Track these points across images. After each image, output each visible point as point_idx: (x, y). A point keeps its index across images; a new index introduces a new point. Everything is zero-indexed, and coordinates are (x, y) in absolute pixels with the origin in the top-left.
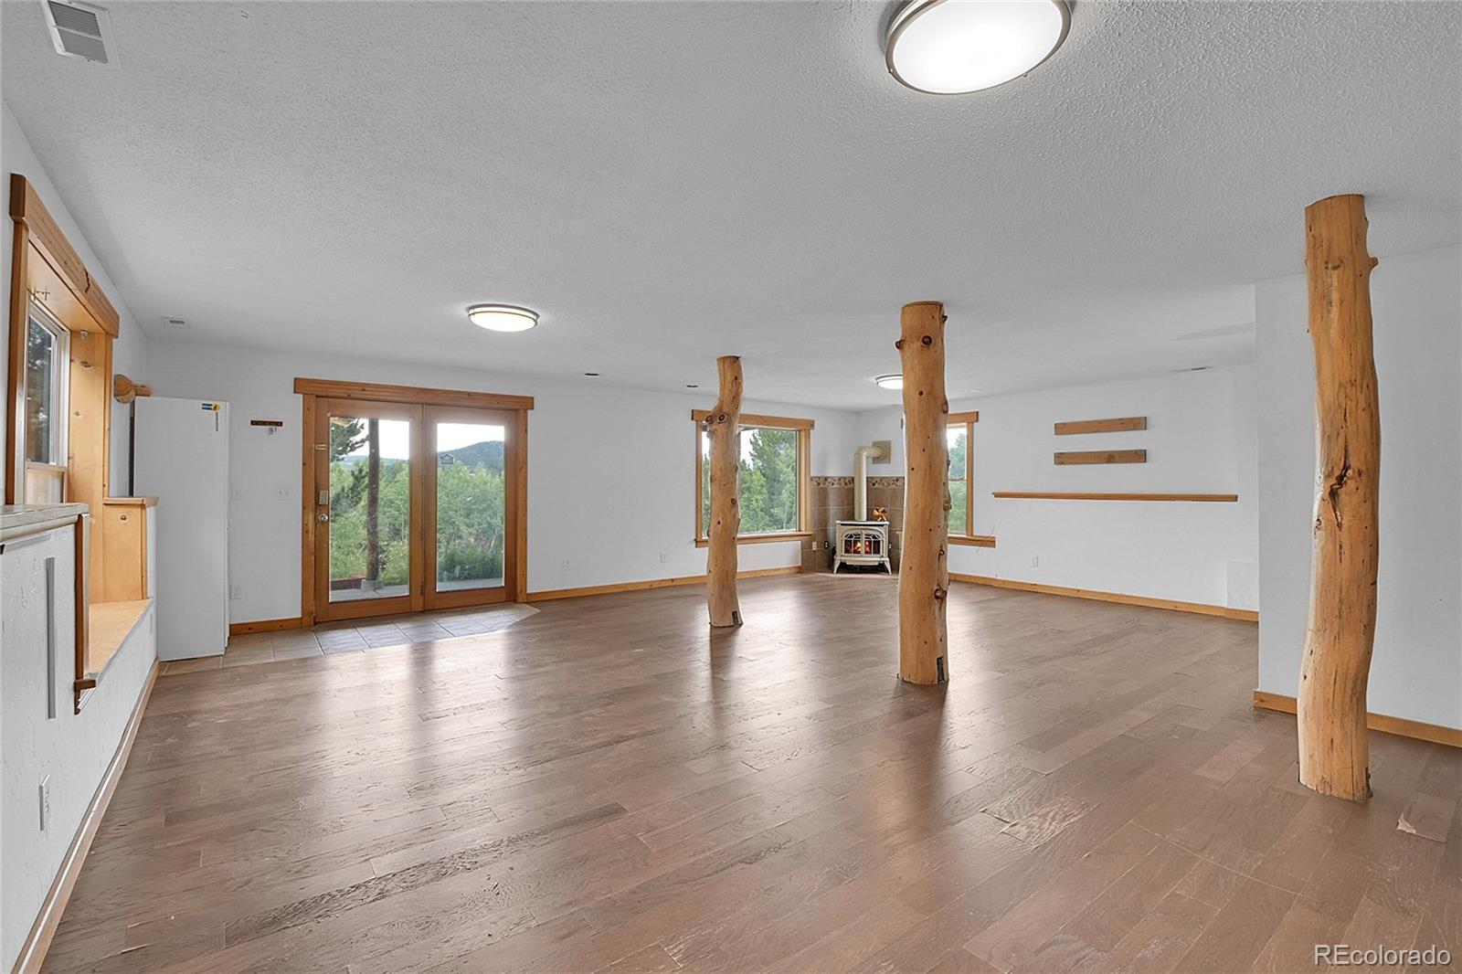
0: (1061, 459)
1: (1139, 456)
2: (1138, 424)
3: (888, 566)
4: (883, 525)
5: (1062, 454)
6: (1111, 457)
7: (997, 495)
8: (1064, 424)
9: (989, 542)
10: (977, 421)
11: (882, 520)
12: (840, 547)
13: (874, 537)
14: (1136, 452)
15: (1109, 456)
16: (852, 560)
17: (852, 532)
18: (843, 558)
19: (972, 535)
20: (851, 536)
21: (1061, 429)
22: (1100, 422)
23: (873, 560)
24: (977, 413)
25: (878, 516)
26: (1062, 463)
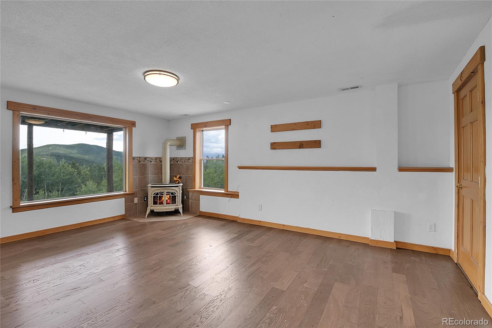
0: (275, 146)
1: (317, 144)
2: (316, 125)
3: (181, 210)
4: (178, 186)
5: (275, 143)
6: (301, 145)
7: (240, 168)
8: (276, 125)
9: (235, 195)
10: (230, 125)
11: (179, 183)
12: (151, 200)
13: (172, 194)
14: (315, 141)
15: (301, 143)
16: (158, 208)
17: (158, 191)
18: (152, 208)
19: (227, 191)
20: (157, 194)
21: (275, 128)
22: (295, 124)
23: (171, 208)
24: (230, 119)
25: (177, 181)
26: (275, 149)
